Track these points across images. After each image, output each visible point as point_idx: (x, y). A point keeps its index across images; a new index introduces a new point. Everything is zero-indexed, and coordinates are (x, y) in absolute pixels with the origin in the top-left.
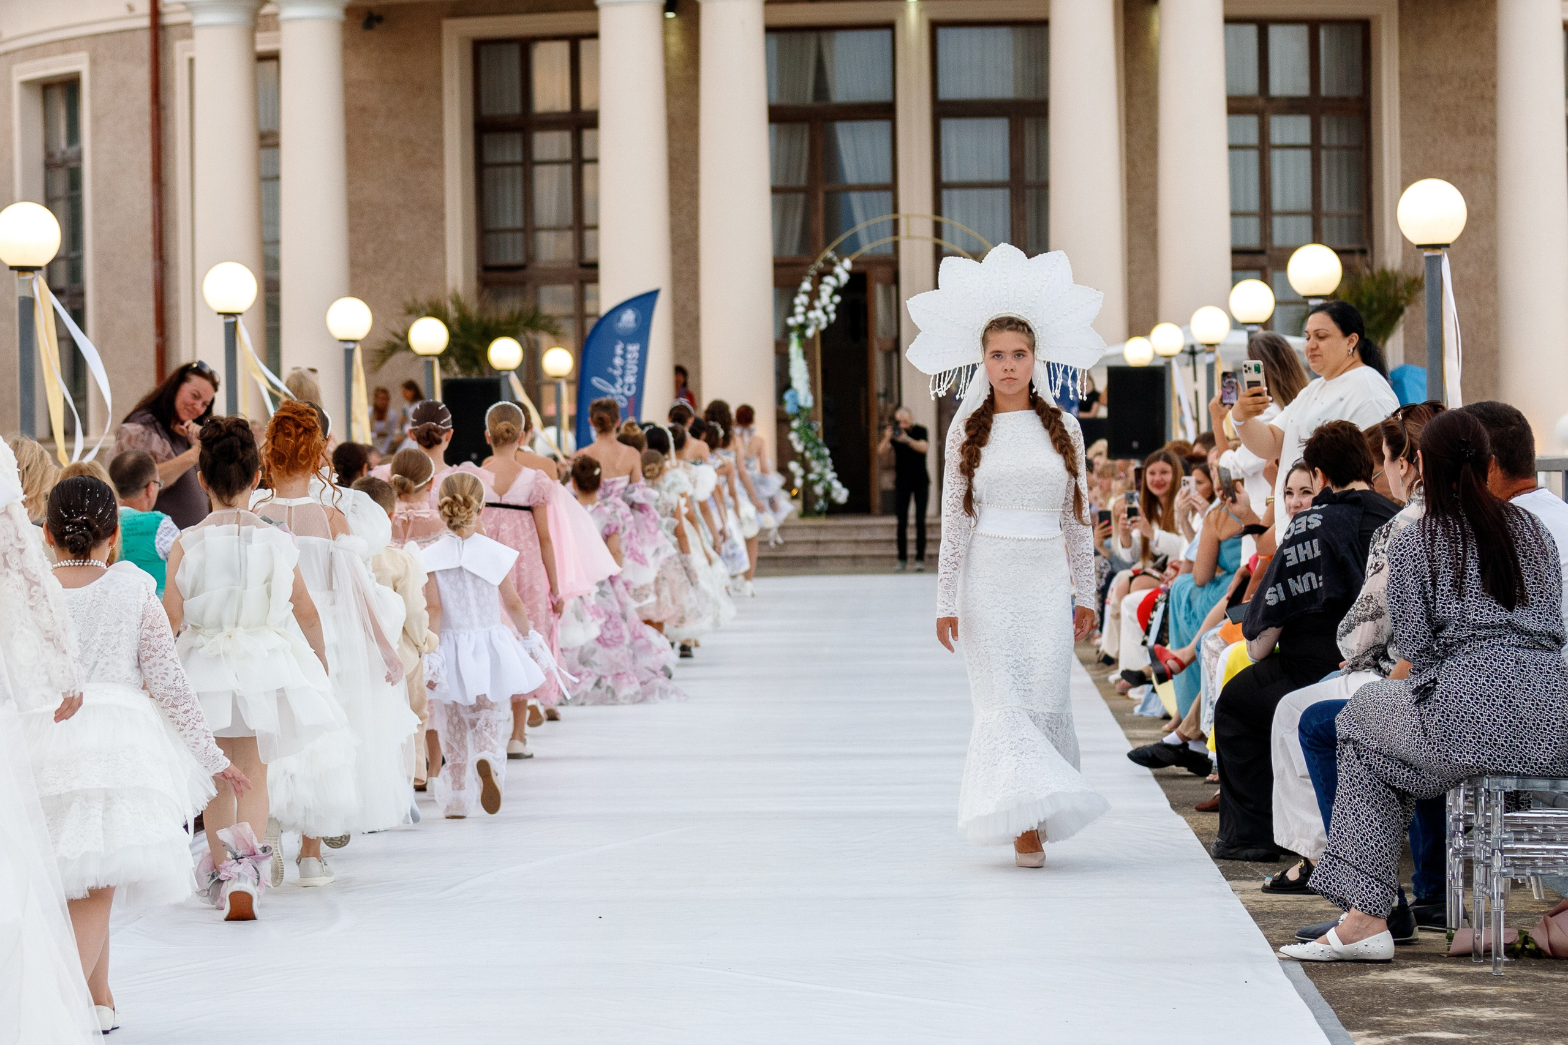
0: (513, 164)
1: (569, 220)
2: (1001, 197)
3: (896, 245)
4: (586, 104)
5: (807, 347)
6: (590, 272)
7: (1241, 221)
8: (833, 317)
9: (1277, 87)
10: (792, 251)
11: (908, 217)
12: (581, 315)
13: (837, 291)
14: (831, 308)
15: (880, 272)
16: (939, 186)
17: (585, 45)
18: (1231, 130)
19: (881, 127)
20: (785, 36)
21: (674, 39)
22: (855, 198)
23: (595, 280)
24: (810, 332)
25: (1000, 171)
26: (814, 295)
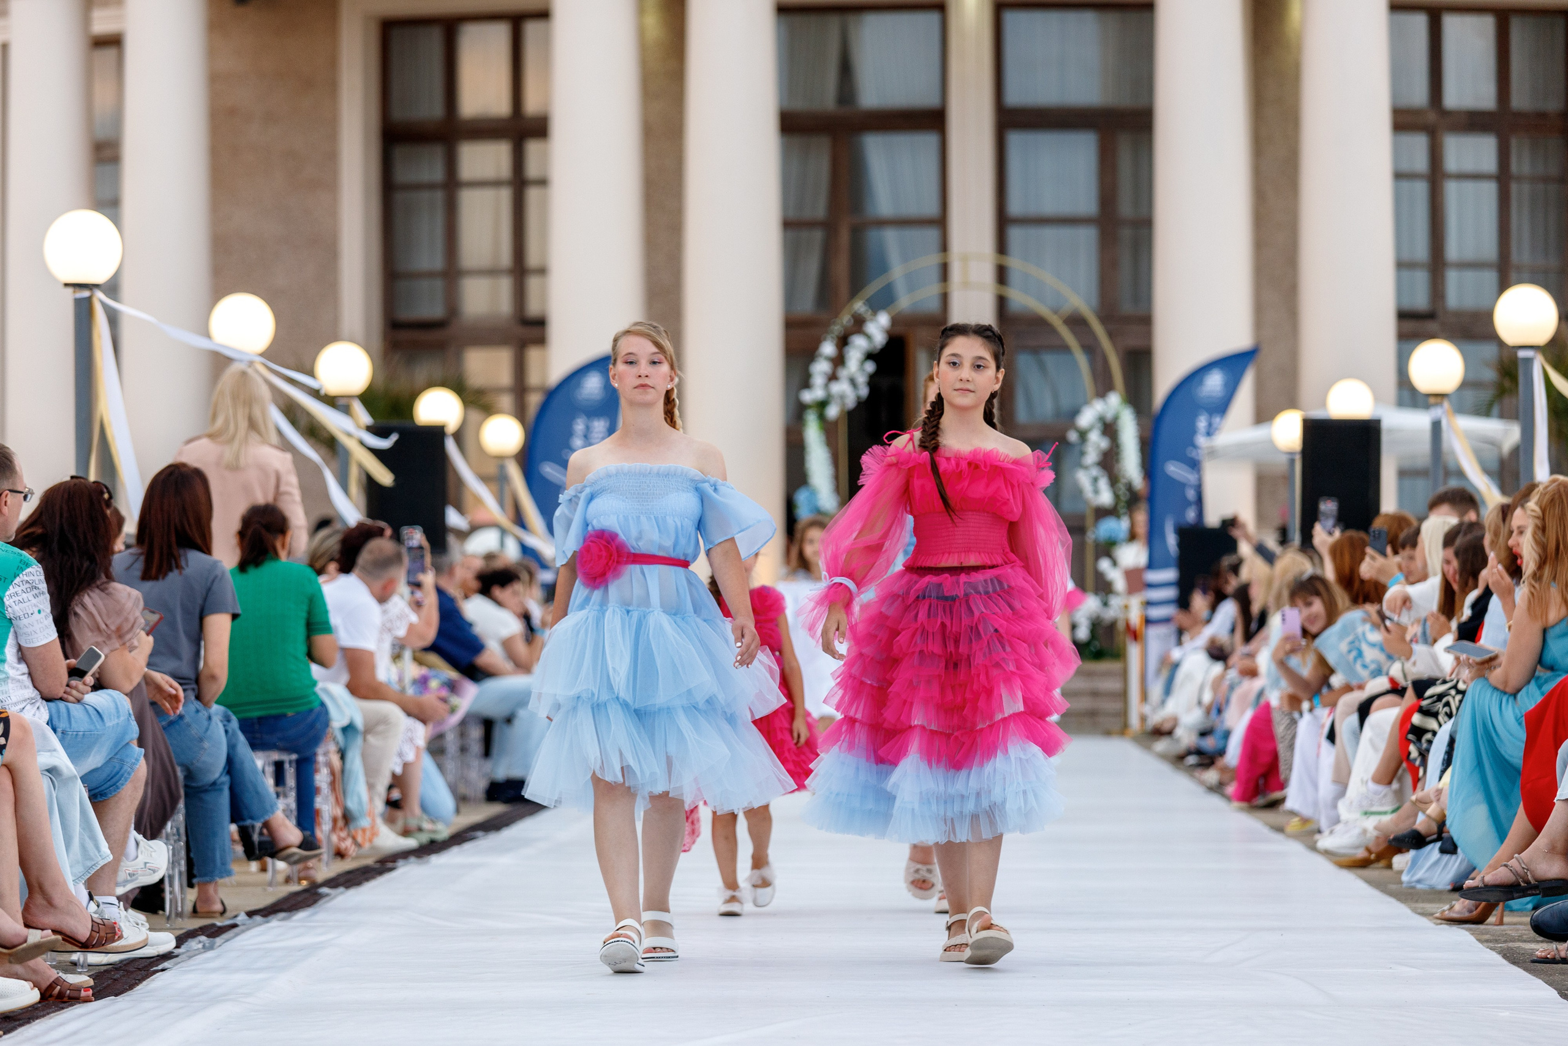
0: (431, 186)
1: (506, 258)
2: (1087, 237)
3: (945, 298)
4: (532, 105)
5: (828, 429)
6: (534, 332)
7: (1406, 274)
8: (864, 391)
9: (1454, 97)
10: (806, 306)
11: (965, 259)
12: (520, 388)
13: (870, 356)
14: (862, 380)
15: (924, 334)
16: (1003, 221)
17: (531, 29)
18: (1397, 152)
19: (928, 141)
20: (798, 20)
21: (652, 21)
22: (891, 238)
23: (541, 341)
24: (833, 412)
25: (1086, 202)
26: (839, 361)
